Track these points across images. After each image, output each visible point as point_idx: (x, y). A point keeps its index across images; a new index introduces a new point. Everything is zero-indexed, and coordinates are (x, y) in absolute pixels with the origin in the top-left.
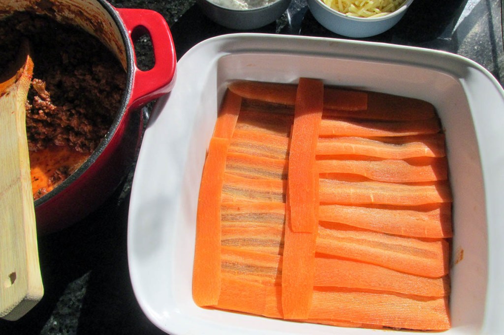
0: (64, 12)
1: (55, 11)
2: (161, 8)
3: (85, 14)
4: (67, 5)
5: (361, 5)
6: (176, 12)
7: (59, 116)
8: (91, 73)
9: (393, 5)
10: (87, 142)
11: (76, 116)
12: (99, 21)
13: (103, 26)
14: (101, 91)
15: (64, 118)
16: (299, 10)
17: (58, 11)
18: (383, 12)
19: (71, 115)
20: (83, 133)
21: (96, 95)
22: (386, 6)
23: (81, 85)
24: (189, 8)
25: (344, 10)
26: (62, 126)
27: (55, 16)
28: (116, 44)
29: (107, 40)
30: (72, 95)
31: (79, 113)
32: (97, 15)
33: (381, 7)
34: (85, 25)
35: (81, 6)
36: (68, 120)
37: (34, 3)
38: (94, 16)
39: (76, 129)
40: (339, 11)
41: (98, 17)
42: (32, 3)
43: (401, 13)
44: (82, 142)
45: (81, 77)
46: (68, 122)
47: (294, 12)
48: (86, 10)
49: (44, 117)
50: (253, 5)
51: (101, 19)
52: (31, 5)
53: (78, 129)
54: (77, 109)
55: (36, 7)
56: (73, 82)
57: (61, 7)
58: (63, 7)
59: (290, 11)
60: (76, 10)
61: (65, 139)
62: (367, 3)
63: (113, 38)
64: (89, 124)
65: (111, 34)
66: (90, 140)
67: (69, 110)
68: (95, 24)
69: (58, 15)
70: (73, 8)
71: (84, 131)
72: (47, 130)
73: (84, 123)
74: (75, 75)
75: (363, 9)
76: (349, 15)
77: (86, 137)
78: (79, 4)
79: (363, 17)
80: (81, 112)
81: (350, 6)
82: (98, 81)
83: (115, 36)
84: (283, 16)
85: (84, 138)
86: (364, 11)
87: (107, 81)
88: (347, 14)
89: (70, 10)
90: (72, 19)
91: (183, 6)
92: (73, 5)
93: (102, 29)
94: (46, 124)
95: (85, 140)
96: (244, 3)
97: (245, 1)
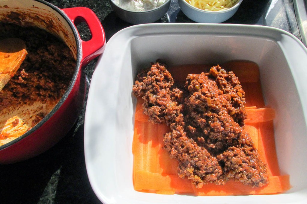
0: (26, 19)
1: (20, 20)
3: (40, 17)
4: (28, 14)
5: (213, 4)
7: (32, 79)
8: (48, 50)
9: (231, 3)
10: (52, 94)
11: (43, 78)
12: (50, 20)
13: (53, 23)
14: (55, 61)
15: (35, 80)
16: (174, 11)
17: (22, 19)
18: (225, 8)
19: (40, 78)
20: (49, 88)
21: (53, 63)
22: (227, 4)
23: (42, 59)
24: (108, 14)
26: (34, 86)
27: (21, 22)
28: (63, 32)
29: (56, 31)
30: (38, 66)
31: (44, 76)
32: (48, 16)
33: (224, 5)
34: (40, 25)
35: (37, 13)
36: (38, 81)
37: (6, 16)
38: (47, 17)
39: (43, 87)
40: (200, 9)
41: (49, 18)
42: (5, 16)
43: (236, 8)
44: (49, 94)
45: (42, 54)
46: (38, 82)
47: (171, 13)
48: (41, 14)
49: (22, 80)
50: (148, 9)
51: (52, 18)
52: (4, 18)
53: (45, 87)
54: (43, 73)
55: (8, 18)
56: (37, 58)
57: (24, 16)
58: (25, 16)
59: (168, 13)
60: (34, 16)
61: (38, 94)
62: (216, 3)
63: (61, 29)
64: (52, 82)
65: (60, 26)
66: (54, 92)
67: (38, 75)
68: (47, 22)
69: (23, 21)
70: (32, 15)
71: (49, 87)
72: (23, 90)
73: (49, 82)
74: (38, 54)
75: (214, 6)
76: (206, 10)
77: (51, 91)
78: (36, 12)
79: (214, 11)
80: (45, 75)
81: (206, 6)
82: (52, 54)
83: (62, 27)
84: (165, 16)
85: (50, 91)
86: (215, 8)
87: (58, 54)
88: (205, 10)
89: (30, 17)
90: (31, 23)
91: (104, 14)
92: (32, 13)
93: (53, 25)
94: (23, 85)
95: (51, 92)
96: (142, 8)
97: (143, 7)
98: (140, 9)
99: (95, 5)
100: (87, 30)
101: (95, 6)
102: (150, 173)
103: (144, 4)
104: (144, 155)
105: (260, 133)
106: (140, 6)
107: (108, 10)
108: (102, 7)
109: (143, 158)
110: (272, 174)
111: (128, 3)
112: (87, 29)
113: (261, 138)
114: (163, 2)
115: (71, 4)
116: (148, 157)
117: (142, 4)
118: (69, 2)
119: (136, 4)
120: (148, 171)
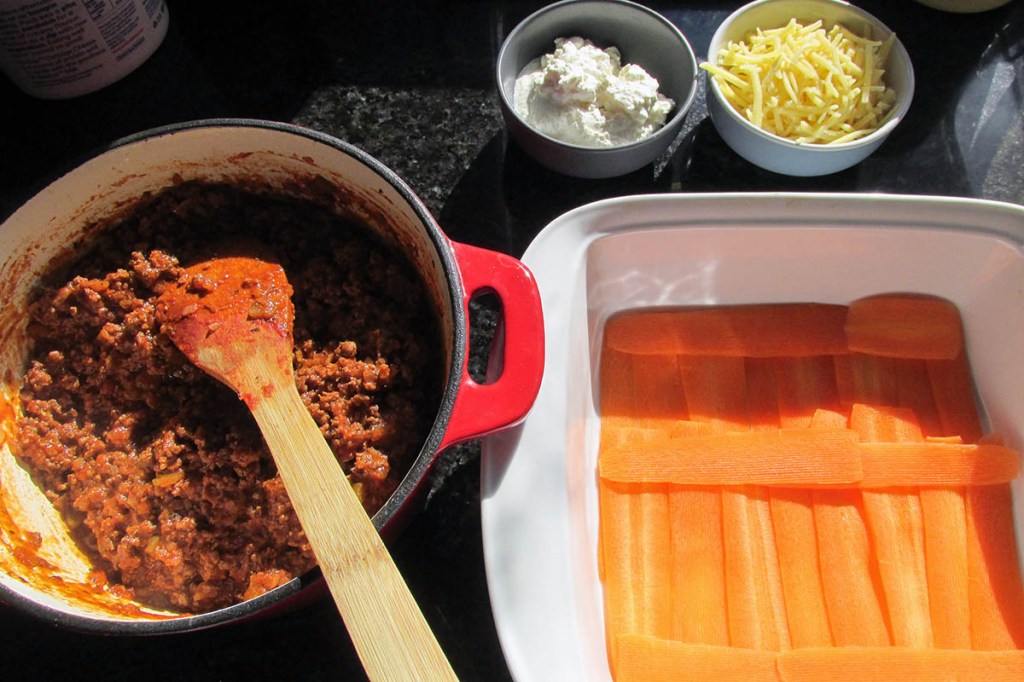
2: (437, 146)
3: (390, 222)
5: (820, 121)
6: (466, 152)
9: (874, 116)
13: (417, 255)
18: (856, 131)
22: (862, 118)
24: (487, 141)
25: (785, 129)
32: (411, 234)
33: (852, 120)
35: (385, 209)
37: (302, 178)
38: (405, 233)
40: (777, 134)
42: (299, 177)
51: (419, 245)
52: (295, 181)
55: (304, 186)
57: (348, 198)
58: (352, 197)
60: (373, 211)
62: (828, 117)
65: (429, 275)
69: (340, 207)
70: (369, 206)
75: (822, 128)
76: (802, 141)
78: (383, 205)
81: (799, 124)
86: (825, 132)
88: (797, 140)
89: (362, 206)
91: (476, 140)
92: (371, 202)
96: (603, 132)
97: (605, 127)
98: (596, 135)
99: (448, 111)
100: (430, 193)
101: (446, 113)
102: (659, 640)
103: (607, 118)
104: (633, 586)
105: (970, 518)
106: (596, 126)
107: (488, 128)
108: (469, 117)
109: (631, 596)
110: (1012, 643)
111: (559, 114)
112: (429, 189)
113: (974, 533)
114: (663, 108)
115: (373, 107)
116: (647, 593)
117: (602, 120)
118: (367, 101)
119: (584, 121)
120: (649, 637)
